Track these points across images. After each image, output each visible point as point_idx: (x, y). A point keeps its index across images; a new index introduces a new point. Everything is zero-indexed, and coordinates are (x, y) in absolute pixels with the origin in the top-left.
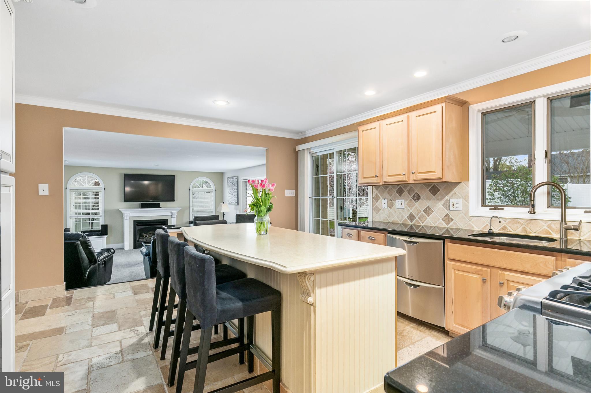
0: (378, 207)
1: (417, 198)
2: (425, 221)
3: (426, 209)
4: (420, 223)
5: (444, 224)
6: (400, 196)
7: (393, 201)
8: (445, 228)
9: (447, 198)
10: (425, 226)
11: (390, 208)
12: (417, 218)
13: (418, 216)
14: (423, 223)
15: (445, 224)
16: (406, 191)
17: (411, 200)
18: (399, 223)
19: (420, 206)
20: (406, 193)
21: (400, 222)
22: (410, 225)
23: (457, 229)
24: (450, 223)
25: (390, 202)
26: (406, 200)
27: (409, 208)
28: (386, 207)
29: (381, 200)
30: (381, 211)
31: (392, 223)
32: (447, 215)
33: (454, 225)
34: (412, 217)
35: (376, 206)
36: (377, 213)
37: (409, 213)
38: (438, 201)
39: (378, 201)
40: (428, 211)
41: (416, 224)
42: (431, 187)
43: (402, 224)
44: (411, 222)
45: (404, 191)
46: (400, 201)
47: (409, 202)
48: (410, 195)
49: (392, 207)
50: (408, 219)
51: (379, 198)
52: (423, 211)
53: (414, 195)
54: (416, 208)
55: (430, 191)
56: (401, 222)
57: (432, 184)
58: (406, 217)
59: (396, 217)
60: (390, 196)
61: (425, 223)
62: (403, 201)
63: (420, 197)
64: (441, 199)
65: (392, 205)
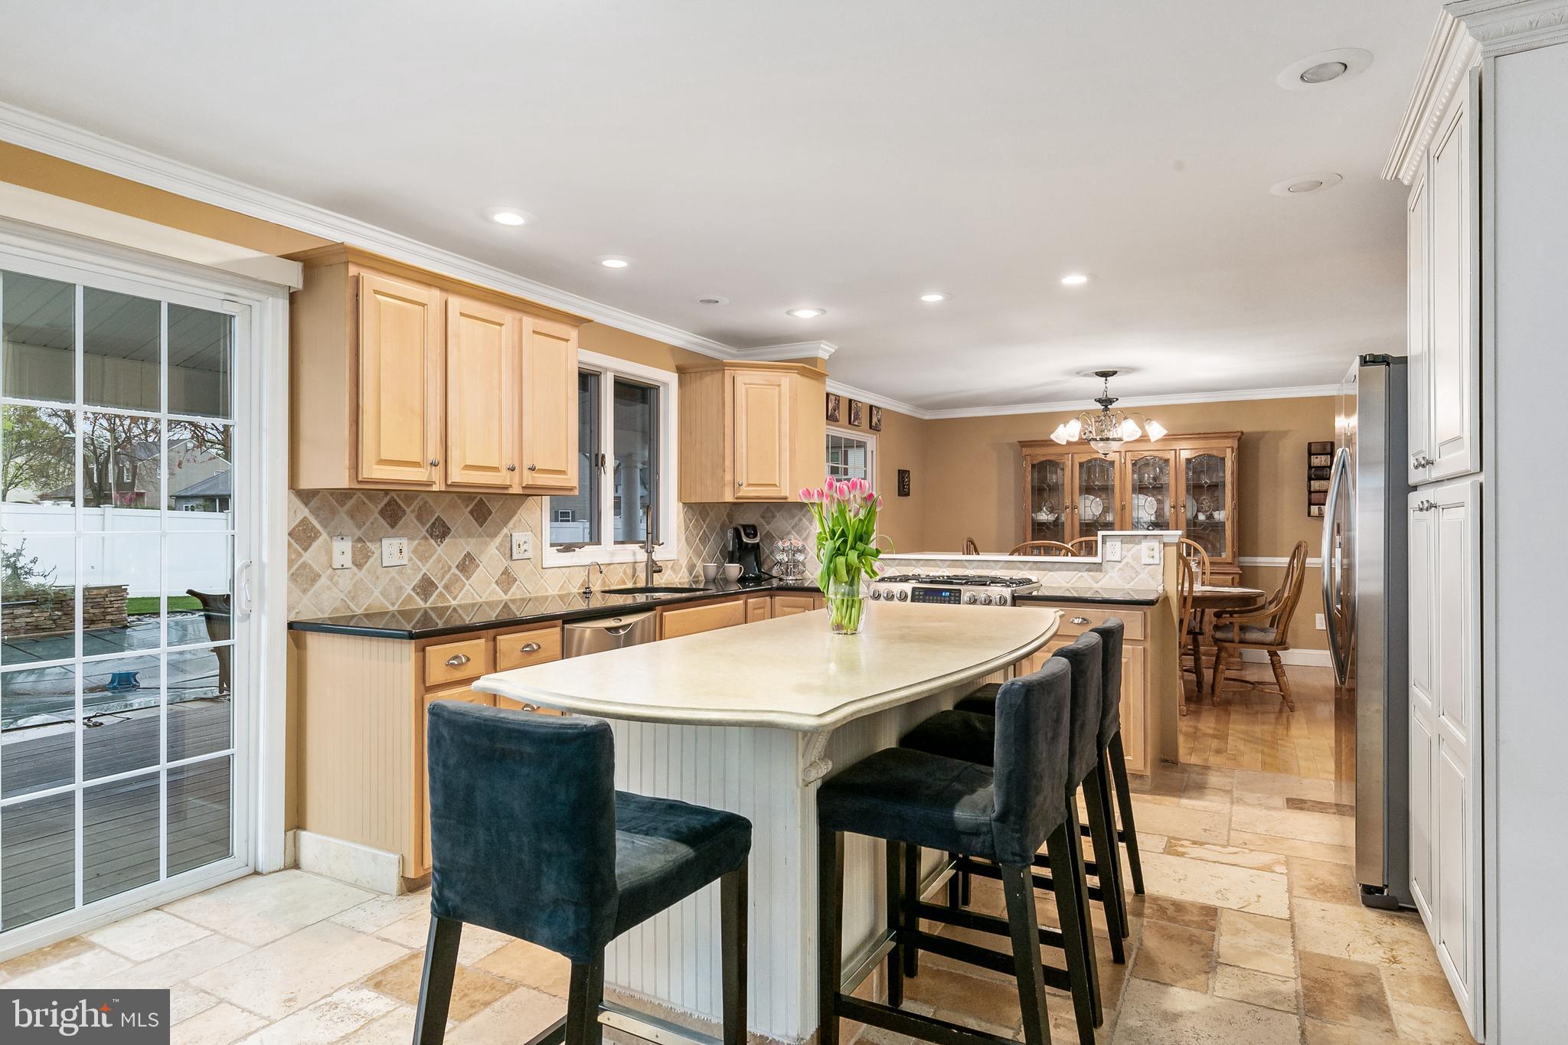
0: (310, 567)
1: (440, 531)
2: (460, 591)
3: (464, 560)
4: (448, 599)
5: (500, 596)
6: (393, 526)
7: (368, 544)
8: (501, 601)
9: (505, 531)
10: (459, 606)
11: (361, 566)
12: (440, 588)
13: (443, 583)
14: (454, 598)
15: (503, 594)
16: (412, 512)
17: (425, 538)
18: (387, 613)
19: (449, 551)
20: (410, 517)
21: (391, 609)
22: (422, 612)
23: (523, 599)
24: (510, 588)
25: (359, 545)
26: (411, 538)
27: (419, 563)
28: (348, 563)
29: (325, 540)
30: (323, 581)
31: (366, 616)
32: (506, 572)
33: (518, 592)
34: (426, 587)
35: (304, 563)
36: (305, 591)
37: (419, 577)
38: (488, 539)
39: (310, 545)
40: (467, 564)
41: (440, 605)
42: (473, 504)
43: (399, 612)
44: (426, 602)
45: (405, 511)
46: (395, 542)
47: (419, 544)
48: (423, 524)
49: (366, 562)
50: (418, 594)
51: (317, 534)
52: (457, 567)
53: (434, 523)
54: (439, 561)
55: (471, 512)
56: (396, 608)
57: (476, 498)
58: (409, 590)
59: (377, 593)
60: (359, 527)
61: (462, 598)
62: (404, 541)
63: (448, 528)
64: (495, 535)
65: (368, 557)
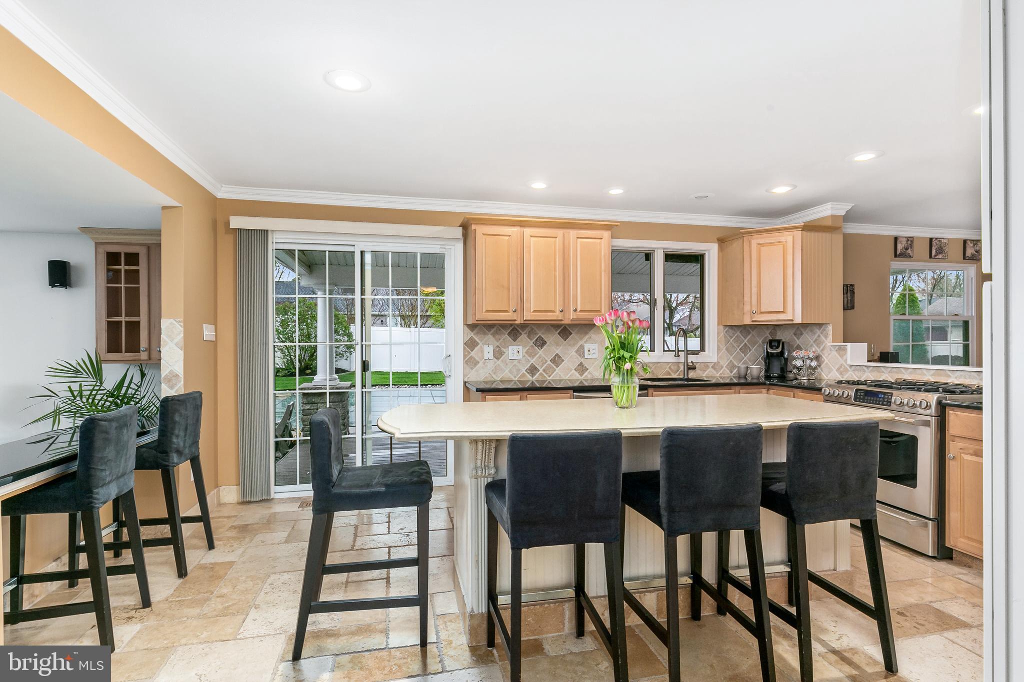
0: (474, 358)
1: (541, 343)
2: (552, 373)
3: (555, 357)
4: (545, 377)
5: (577, 375)
6: (514, 340)
7: (502, 349)
8: (578, 380)
9: (581, 343)
10: (552, 380)
11: (498, 359)
12: (541, 371)
13: (543, 368)
14: (549, 376)
15: (579, 376)
16: (526, 333)
17: (532, 346)
18: (512, 381)
19: (544, 355)
20: (524, 336)
21: (514, 379)
22: (531, 382)
23: (592, 379)
24: (584, 373)
25: (498, 349)
26: (524, 346)
27: (529, 358)
28: (491, 357)
29: (481, 347)
30: (481, 364)
31: (501, 381)
32: (581, 364)
33: (589, 376)
34: (533, 370)
35: (471, 356)
36: (472, 369)
37: (529, 365)
38: (570, 347)
39: (474, 349)
40: (557, 360)
41: (540, 379)
42: (560, 329)
43: (518, 381)
44: (533, 377)
45: (521, 333)
46: (516, 348)
47: (529, 349)
48: (531, 340)
49: (501, 357)
50: (528, 373)
51: (477, 344)
52: (550, 361)
53: (537, 340)
54: (540, 357)
55: (559, 334)
56: (516, 379)
57: (562, 326)
58: (524, 371)
59: (507, 371)
60: (497, 341)
61: (553, 376)
62: (520, 348)
63: (545, 341)
64: (574, 345)
65: (502, 355)
